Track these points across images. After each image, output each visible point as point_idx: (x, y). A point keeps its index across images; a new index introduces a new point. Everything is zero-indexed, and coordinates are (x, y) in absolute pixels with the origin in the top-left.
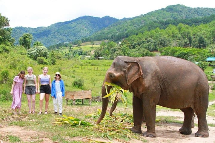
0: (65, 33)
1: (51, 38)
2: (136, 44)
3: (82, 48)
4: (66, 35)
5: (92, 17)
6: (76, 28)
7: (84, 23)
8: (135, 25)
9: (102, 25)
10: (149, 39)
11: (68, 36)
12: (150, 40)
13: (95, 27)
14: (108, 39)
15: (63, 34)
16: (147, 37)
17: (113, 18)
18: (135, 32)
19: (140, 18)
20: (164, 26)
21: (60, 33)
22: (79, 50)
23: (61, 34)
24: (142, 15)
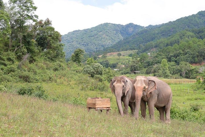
0: (85, 42)
1: (69, 48)
2: (172, 56)
3: (109, 60)
4: (85, 45)
5: (114, 24)
6: (96, 36)
7: (105, 31)
8: (164, 33)
9: (125, 33)
10: (187, 50)
11: (88, 45)
12: (188, 52)
13: (117, 35)
14: (135, 49)
15: (82, 44)
16: (185, 49)
17: (138, 26)
18: (165, 42)
19: (169, 25)
20: (197, 34)
21: (78, 42)
22: (104, 62)
23: (79, 44)
24: (170, 22)
